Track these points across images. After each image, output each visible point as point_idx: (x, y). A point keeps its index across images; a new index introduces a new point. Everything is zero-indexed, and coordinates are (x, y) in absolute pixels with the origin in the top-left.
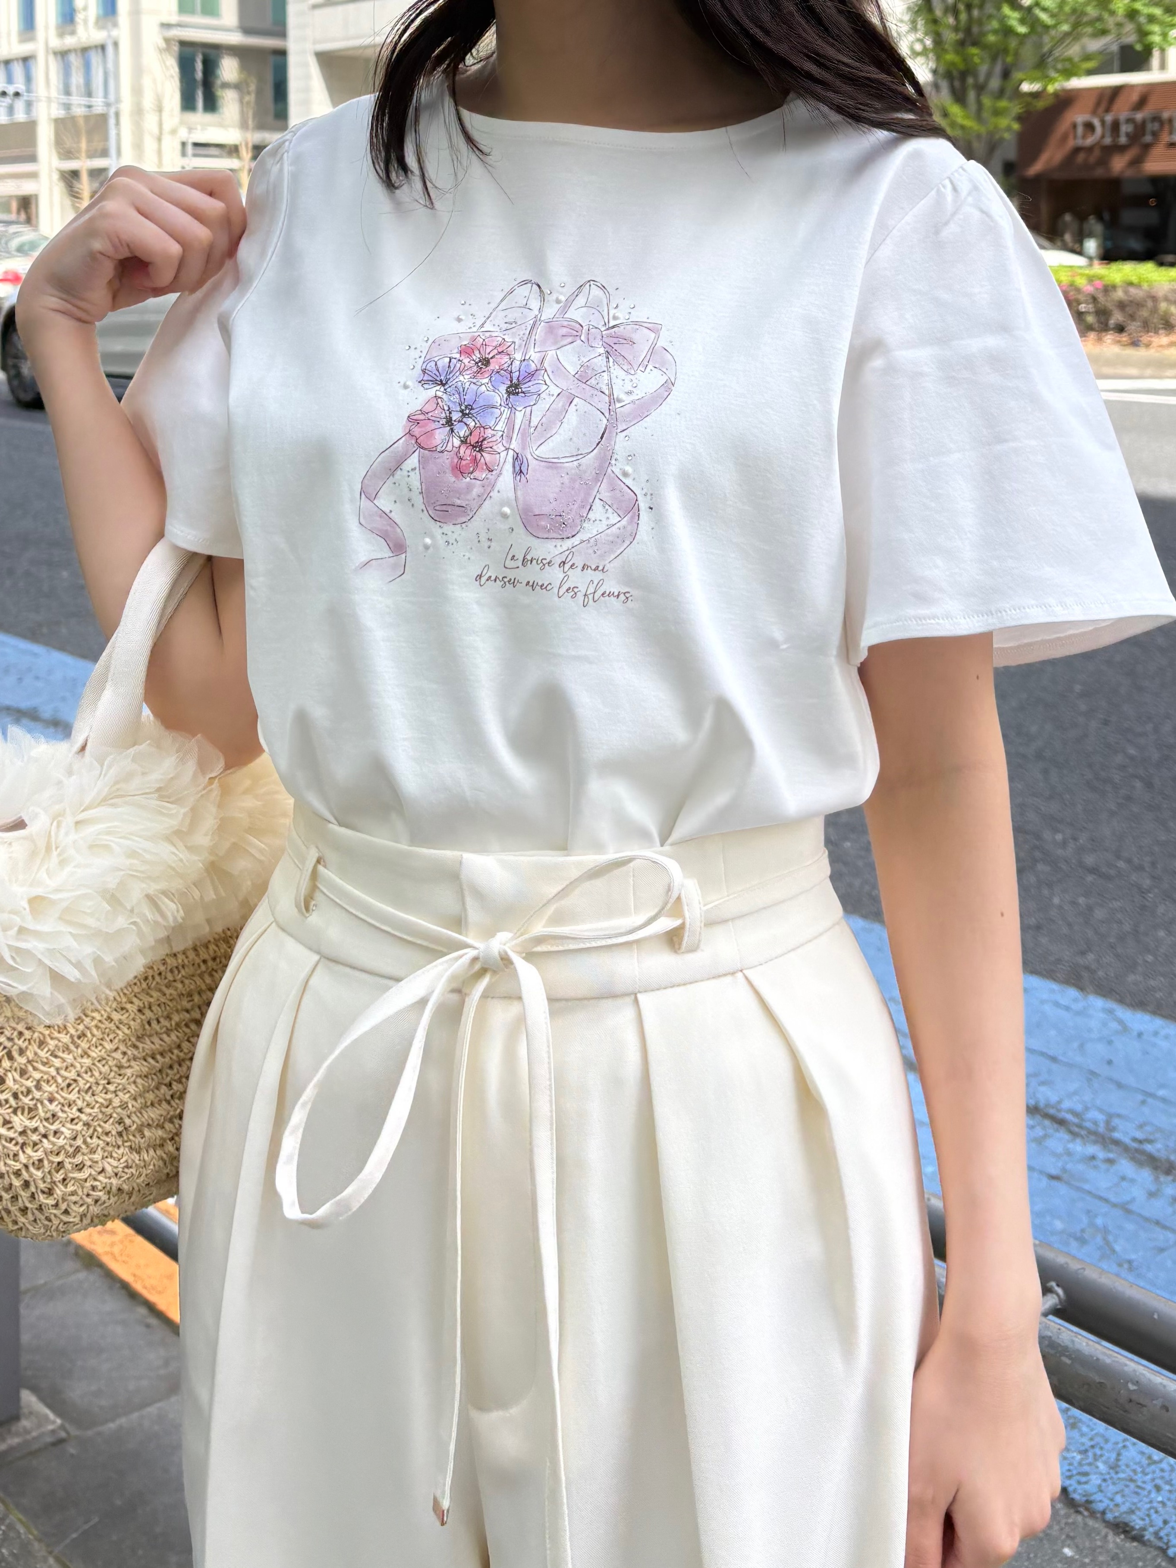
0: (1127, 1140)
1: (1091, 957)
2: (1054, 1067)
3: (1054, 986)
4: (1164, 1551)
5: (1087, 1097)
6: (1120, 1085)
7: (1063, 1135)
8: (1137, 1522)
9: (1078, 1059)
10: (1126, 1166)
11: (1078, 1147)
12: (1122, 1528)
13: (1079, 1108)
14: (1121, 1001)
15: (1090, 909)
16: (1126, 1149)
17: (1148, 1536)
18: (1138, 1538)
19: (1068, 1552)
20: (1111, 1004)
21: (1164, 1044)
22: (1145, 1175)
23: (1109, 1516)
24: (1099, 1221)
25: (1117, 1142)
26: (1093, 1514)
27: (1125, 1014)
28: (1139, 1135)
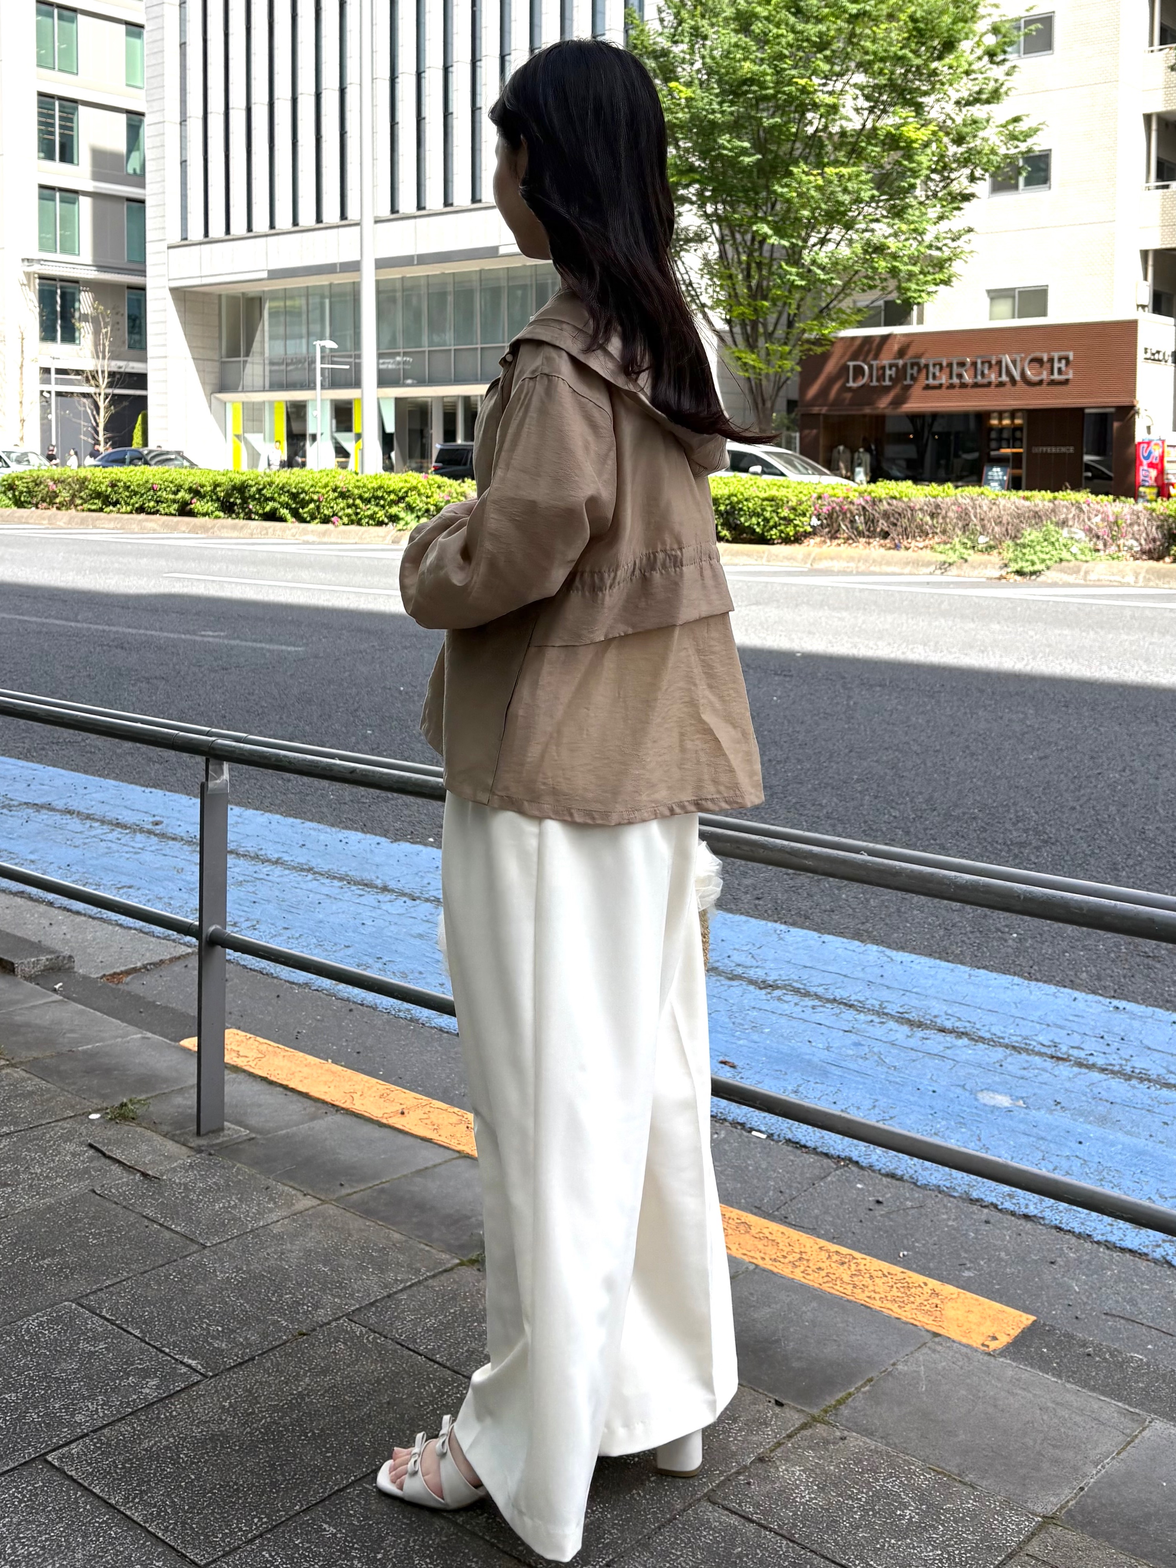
0: (893, 1013)
1: (868, 925)
2: (846, 979)
3: (845, 940)
4: (915, 1184)
5: (868, 993)
6: (888, 987)
7: (852, 1011)
8: (899, 1172)
9: (861, 975)
10: (892, 1024)
11: (862, 1017)
12: (893, 1176)
13: (862, 999)
14: (889, 947)
15: (868, 900)
16: (892, 1016)
17: (906, 1177)
18: (901, 1179)
19: (859, 1186)
20: (881, 948)
21: (918, 967)
22: (906, 1029)
23: (883, 1171)
24: (875, 1050)
25: (886, 1014)
26: (874, 1171)
27: (893, 954)
28: (901, 1010)
